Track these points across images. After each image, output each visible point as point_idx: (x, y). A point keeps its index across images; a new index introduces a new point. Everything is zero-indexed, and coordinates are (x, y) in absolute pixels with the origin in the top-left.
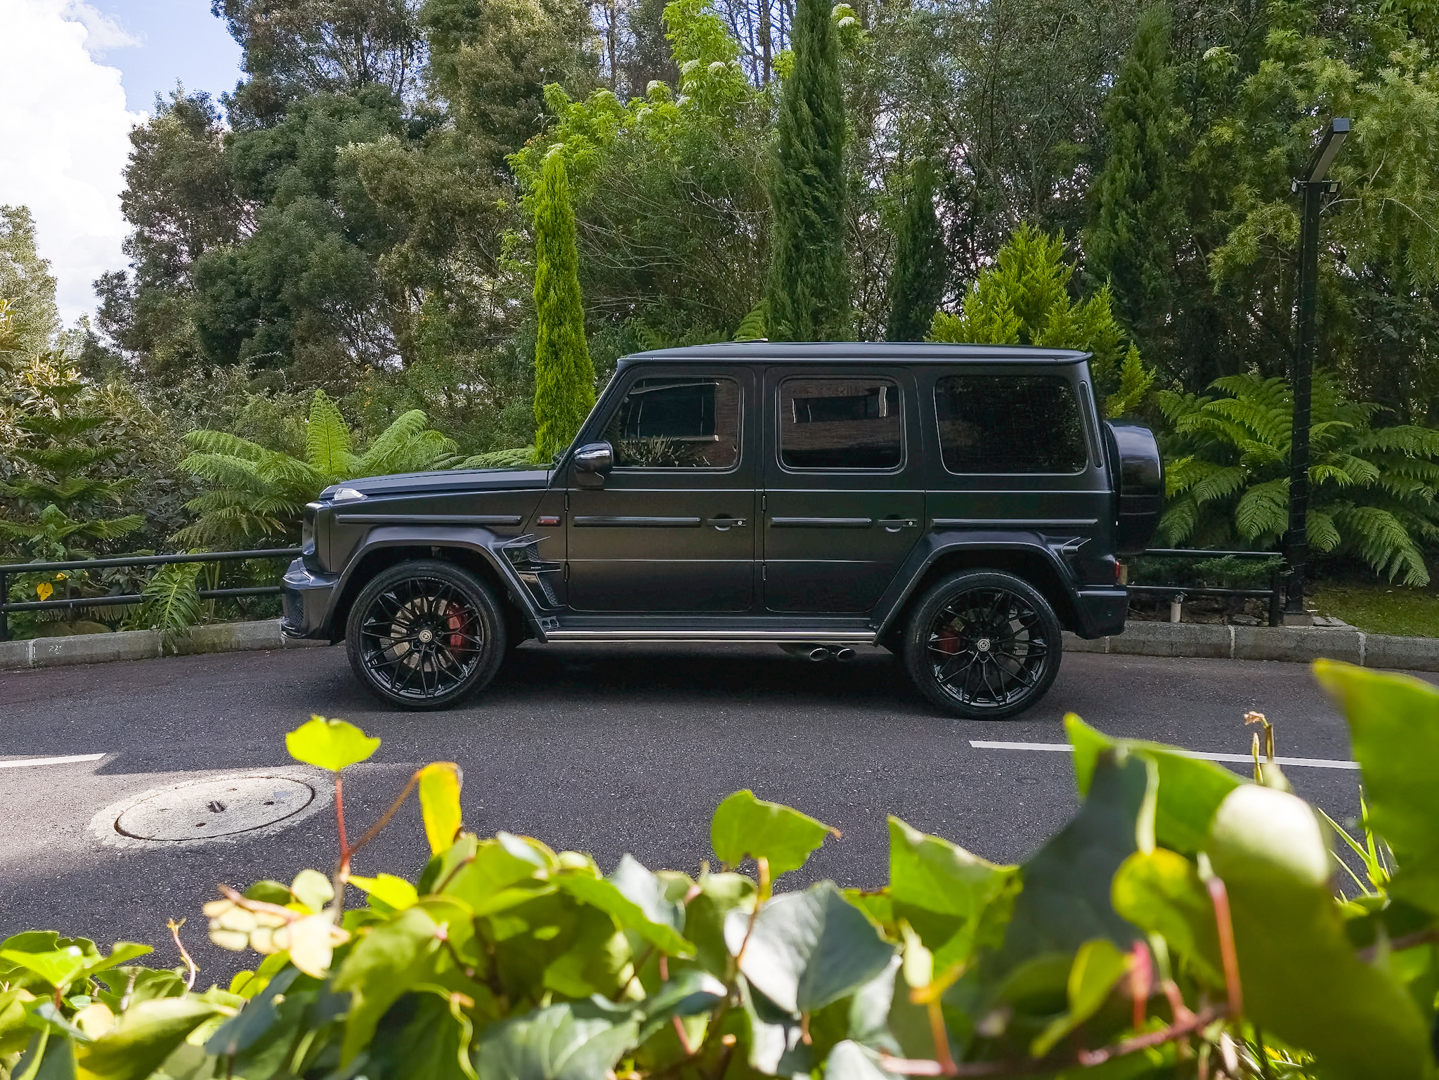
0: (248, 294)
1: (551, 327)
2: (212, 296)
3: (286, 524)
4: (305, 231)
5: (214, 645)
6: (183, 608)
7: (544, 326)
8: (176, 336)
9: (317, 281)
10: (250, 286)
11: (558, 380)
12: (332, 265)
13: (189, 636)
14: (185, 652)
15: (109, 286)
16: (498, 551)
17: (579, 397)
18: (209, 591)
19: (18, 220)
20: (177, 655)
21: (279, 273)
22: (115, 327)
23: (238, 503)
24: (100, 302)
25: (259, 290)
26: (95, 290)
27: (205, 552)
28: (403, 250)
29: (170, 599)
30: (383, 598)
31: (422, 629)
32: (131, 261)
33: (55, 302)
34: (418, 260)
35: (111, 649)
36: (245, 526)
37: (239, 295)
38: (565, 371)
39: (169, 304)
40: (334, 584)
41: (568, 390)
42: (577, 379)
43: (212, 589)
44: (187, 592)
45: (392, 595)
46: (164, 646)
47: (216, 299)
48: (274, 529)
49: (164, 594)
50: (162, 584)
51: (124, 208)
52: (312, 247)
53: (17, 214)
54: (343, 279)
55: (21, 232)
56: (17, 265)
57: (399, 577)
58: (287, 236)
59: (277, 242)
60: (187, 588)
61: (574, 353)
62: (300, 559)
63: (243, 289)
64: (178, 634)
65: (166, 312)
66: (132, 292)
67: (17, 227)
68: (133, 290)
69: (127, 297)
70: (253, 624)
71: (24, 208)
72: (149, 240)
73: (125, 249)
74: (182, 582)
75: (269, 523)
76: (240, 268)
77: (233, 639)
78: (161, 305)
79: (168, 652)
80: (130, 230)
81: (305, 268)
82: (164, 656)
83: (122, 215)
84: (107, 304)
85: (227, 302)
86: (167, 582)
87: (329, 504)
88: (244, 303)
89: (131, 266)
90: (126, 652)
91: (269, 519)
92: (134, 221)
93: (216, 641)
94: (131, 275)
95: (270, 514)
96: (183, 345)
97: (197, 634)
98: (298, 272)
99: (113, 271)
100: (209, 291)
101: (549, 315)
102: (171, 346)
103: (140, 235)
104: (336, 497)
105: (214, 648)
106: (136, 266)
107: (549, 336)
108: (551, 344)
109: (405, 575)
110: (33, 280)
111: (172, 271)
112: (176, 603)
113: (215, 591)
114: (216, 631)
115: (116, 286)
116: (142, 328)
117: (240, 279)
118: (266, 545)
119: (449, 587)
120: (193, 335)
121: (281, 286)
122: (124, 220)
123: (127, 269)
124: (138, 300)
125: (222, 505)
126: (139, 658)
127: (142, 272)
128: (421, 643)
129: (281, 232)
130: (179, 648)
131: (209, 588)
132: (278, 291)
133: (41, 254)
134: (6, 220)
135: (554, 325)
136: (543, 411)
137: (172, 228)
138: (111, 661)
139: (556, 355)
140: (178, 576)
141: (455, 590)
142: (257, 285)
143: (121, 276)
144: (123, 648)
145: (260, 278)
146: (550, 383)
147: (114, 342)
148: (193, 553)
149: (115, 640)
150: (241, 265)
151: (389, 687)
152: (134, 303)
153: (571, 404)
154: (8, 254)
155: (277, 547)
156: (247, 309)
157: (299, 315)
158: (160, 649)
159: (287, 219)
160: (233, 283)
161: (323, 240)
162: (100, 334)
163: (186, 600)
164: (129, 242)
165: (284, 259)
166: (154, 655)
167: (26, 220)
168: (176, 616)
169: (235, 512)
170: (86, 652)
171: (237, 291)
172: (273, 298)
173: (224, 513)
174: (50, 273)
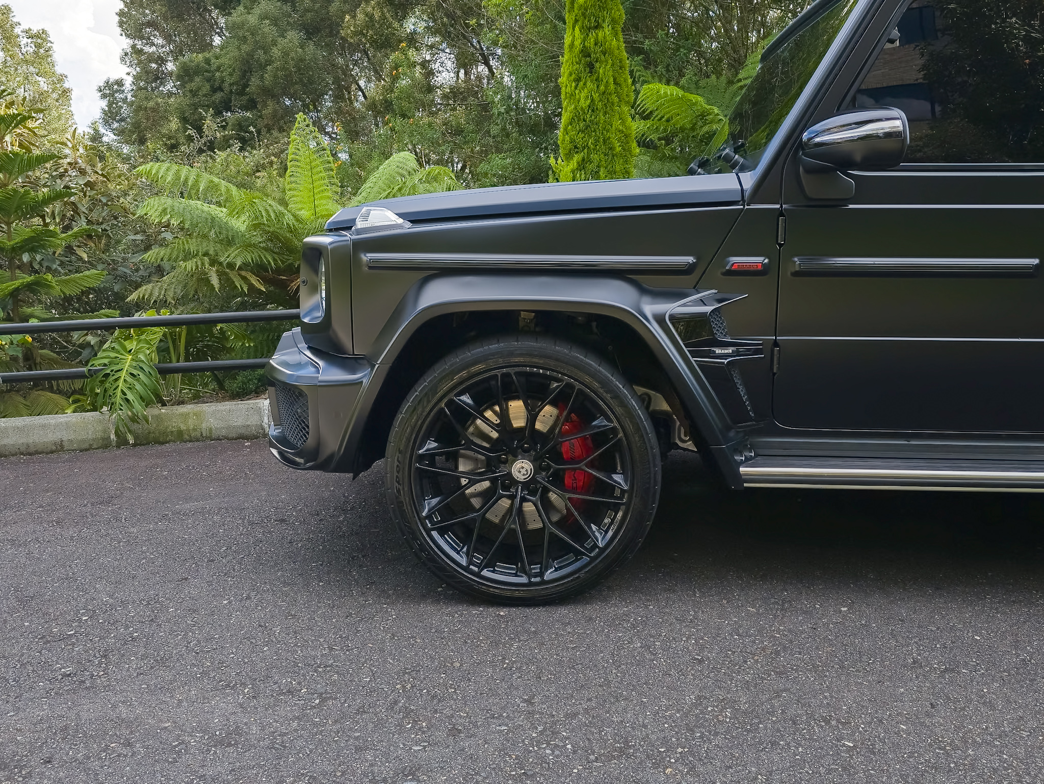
0: (220, 89)
1: (586, 30)
2: (191, 91)
3: (266, 281)
4: (267, 28)
5: (180, 433)
6: (138, 387)
7: (577, 28)
8: (164, 131)
9: (280, 73)
10: (223, 81)
11: (592, 100)
12: (293, 59)
13: (147, 421)
14: (143, 441)
15: (110, 90)
16: (660, 319)
17: (617, 123)
18: (175, 364)
19: (39, 41)
20: (134, 445)
21: (247, 67)
22: (116, 125)
23: (206, 254)
24: (104, 104)
25: (231, 85)
26: (99, 94)
27: (165, 315)
28: (369, 9)
29: (123, 374)
30: (451, 403)
31: (516, 457)
32: (128, 70)
33: (72, 109)
34: (383, 16)
35: (51, 437)
36: (215, 281)
37: (214, 90)
38: (602, 88)
39: (157, 104)
40: (364, 376)
41: (605, 113)
42: (616, 100)
43: (178, 361)
44: (141, 365)
45: (466, 398)
46: (116, 434)
47: (194, 93)
48: (251, 287)
49: (115, 368)
50: (113, 355)
51: (121, 24)
52: (274, 43)
53: (38, 36)
54: (302, 72)
55: (42, 51)
56: (40, 79)
57: (481, 367)
58: (252, 34)
59: (244, 39)
60: (143, 361)
61: (613, 65)
62: (297, 330)
63: (217, 84)
64: (134, 419)
65: (154, 110)
66: (129, 97)
67: (38, 46)
68: (130, 94)
69: (125, 100)
70: (228, 405)
71: (44, 31)
72: (140, 52)
73: (122, 60)
74: (137, 352)
75: (244, 278)
76: (214, 67)
77: (204, 425)
78: (151, 104)
79: (122, 442)
80: (126, 43)
81: (269, 62)
82: (118, 447)
83: (119, 30)
84: (110, 105)
85: (204, 96)
86: (118, 352)
87: (348, 236)
88: (218, 96)
89: (128, 74)
90: (70, 441)
91: (243, 273)
92: (128, 36)
93: (183, 427)
94: (128, 81)
95: (245, 266)
96: (170, 138)
97: (158, 418)
98: (263, 67)
99: (114, 77)
100: (188, 86)
101: (583, 14)
102: (160, 139)
103: (134, 47)
104: (360, 224)
105: (180, 436)
106: (131, 74)
107: (584, 40)
108: (585, 53)
109: (492, 363)
110: (53, 91)
111: (159, 77)
112: (129, 379)
113: (182, 364)
114: (182, 414)
115: (117, 91)
116: (137, 126)
117: (214, 76)
118: (243, 306)
119: (569, 386)
120: (178, 130)
121: (248, 80)
122: (122, 35)
123: (125, 77)
124: (133, 102)
125: (188, 256)
126: (86, 449)
127: (137, 78)
128: (515, 482)
129: (247, 31)
130: (136, 438)
131: (174, 359)
132: (246, 85)
133: (59, 70)
134: (29, 40)
135: (589, 29)
136: (572, 141)
137: (160, 41)
138: (52, 452)
139: (591, 67)
140: (131, 345)
141: (580, 392)
142: (228, 80)
143: (120, 83)
144: (66, 436)
145: (231, 75)
146: (585, 103)
147: (115, 138)
148: (148, 315)
149: (57, 426)
150: (214, 63)
151: (464, 562)
152: (131, 104)
153: (608, 131)
154: (32, 69)
155: (254, 309)
156: (221, 102)
157: (265, 105)
158: (113, 436)
159: (252, 19)
160: (208, 80)
161: (285, 37)
162: (104, 131)
163: (142, 376)
164: (126, 54)
165: (251, 55)
166: (105, 445)
167: (44, 40)
168: (130, 396)
169: (203, 264)
170: (21, 441)
171: (212, 87)
172: (242, 93)
173: (190, 265)
174: (66, 85)
